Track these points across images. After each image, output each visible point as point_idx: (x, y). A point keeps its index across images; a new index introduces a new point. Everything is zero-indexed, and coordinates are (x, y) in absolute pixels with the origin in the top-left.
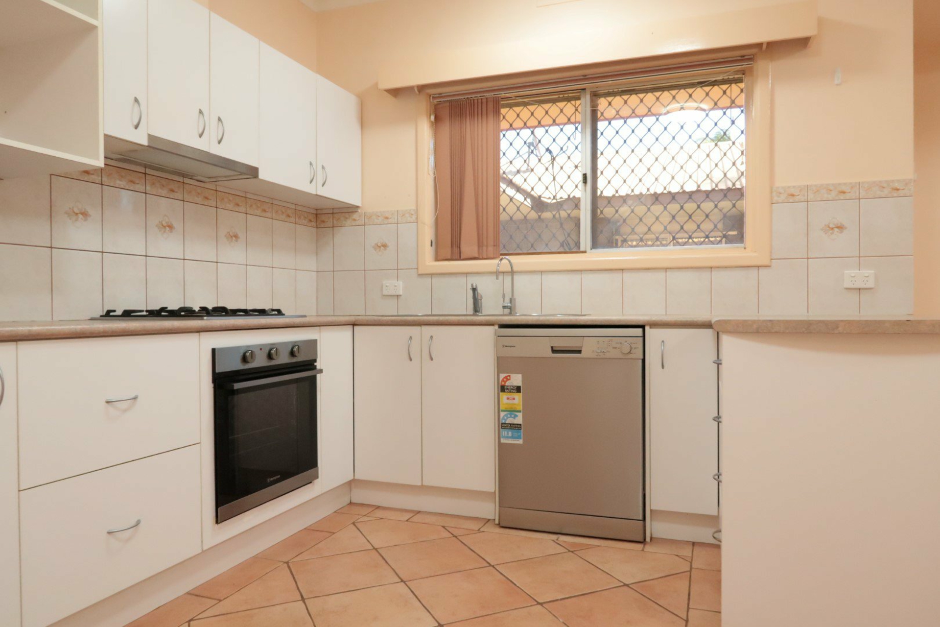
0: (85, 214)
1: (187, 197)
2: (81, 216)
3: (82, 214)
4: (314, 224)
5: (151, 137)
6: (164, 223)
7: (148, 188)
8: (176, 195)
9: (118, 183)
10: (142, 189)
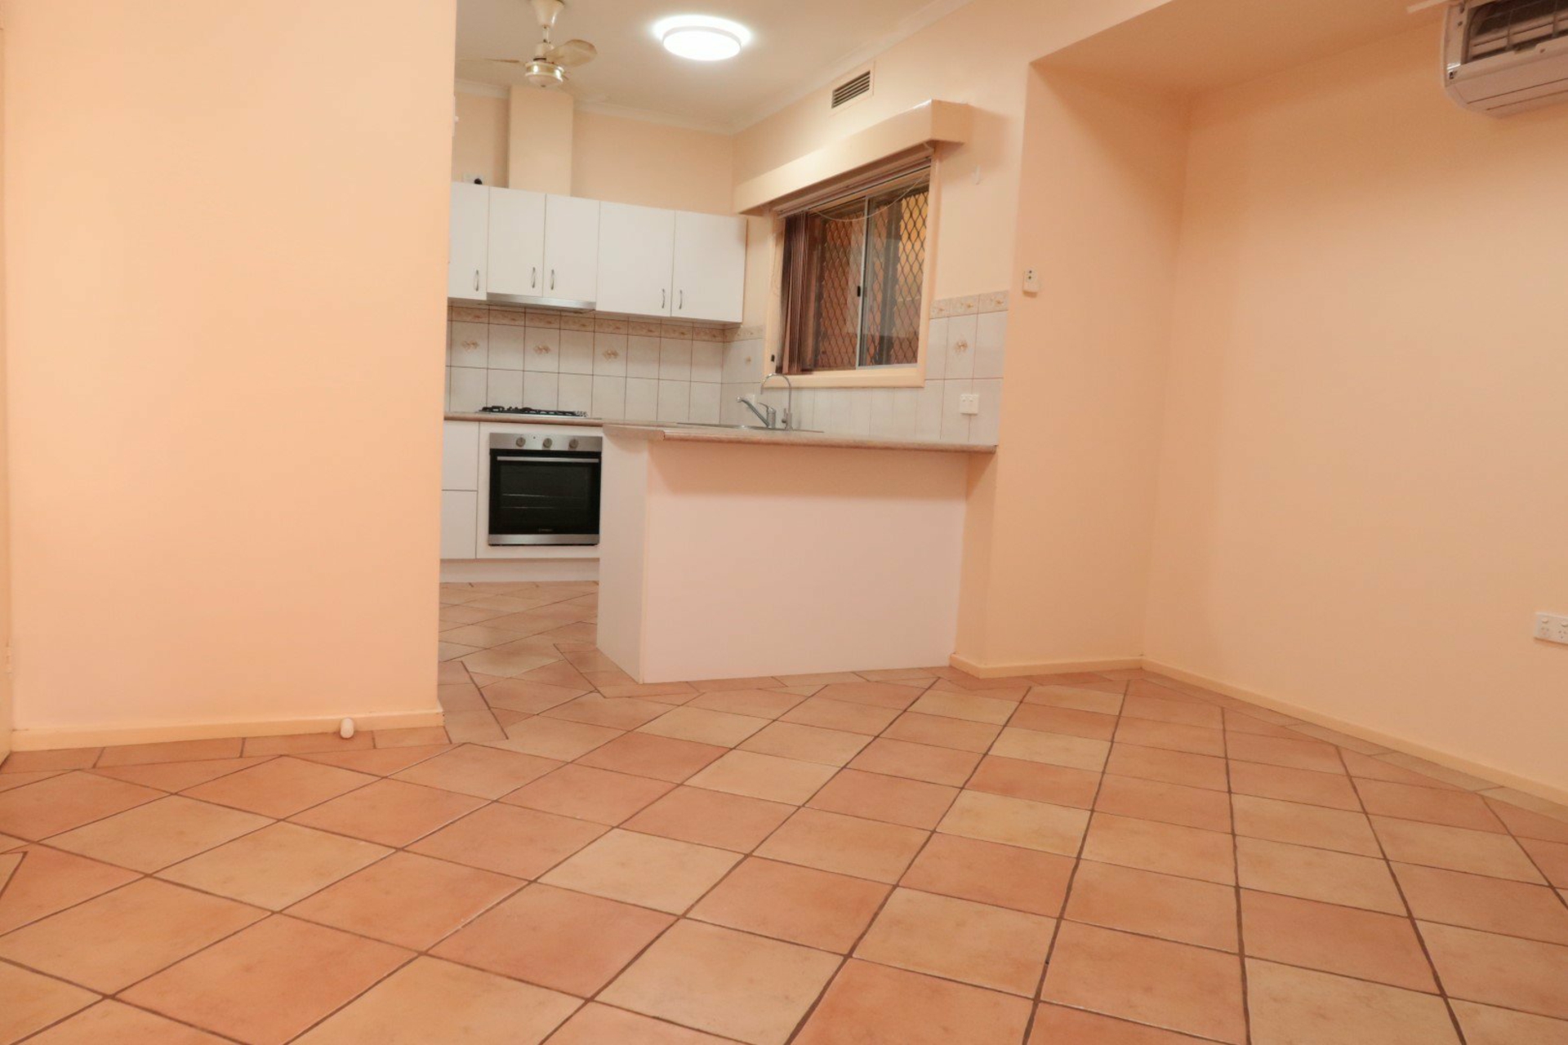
0: (475, 344)
1: (563, 326)
2: (472, 346)
3: (473, 344)
4: (719, 339)
5: (489, 295)
6: (541, 347)
7: (527, 323)
8: (553, 326)
9: (504, 322)
10: (523, 323)
